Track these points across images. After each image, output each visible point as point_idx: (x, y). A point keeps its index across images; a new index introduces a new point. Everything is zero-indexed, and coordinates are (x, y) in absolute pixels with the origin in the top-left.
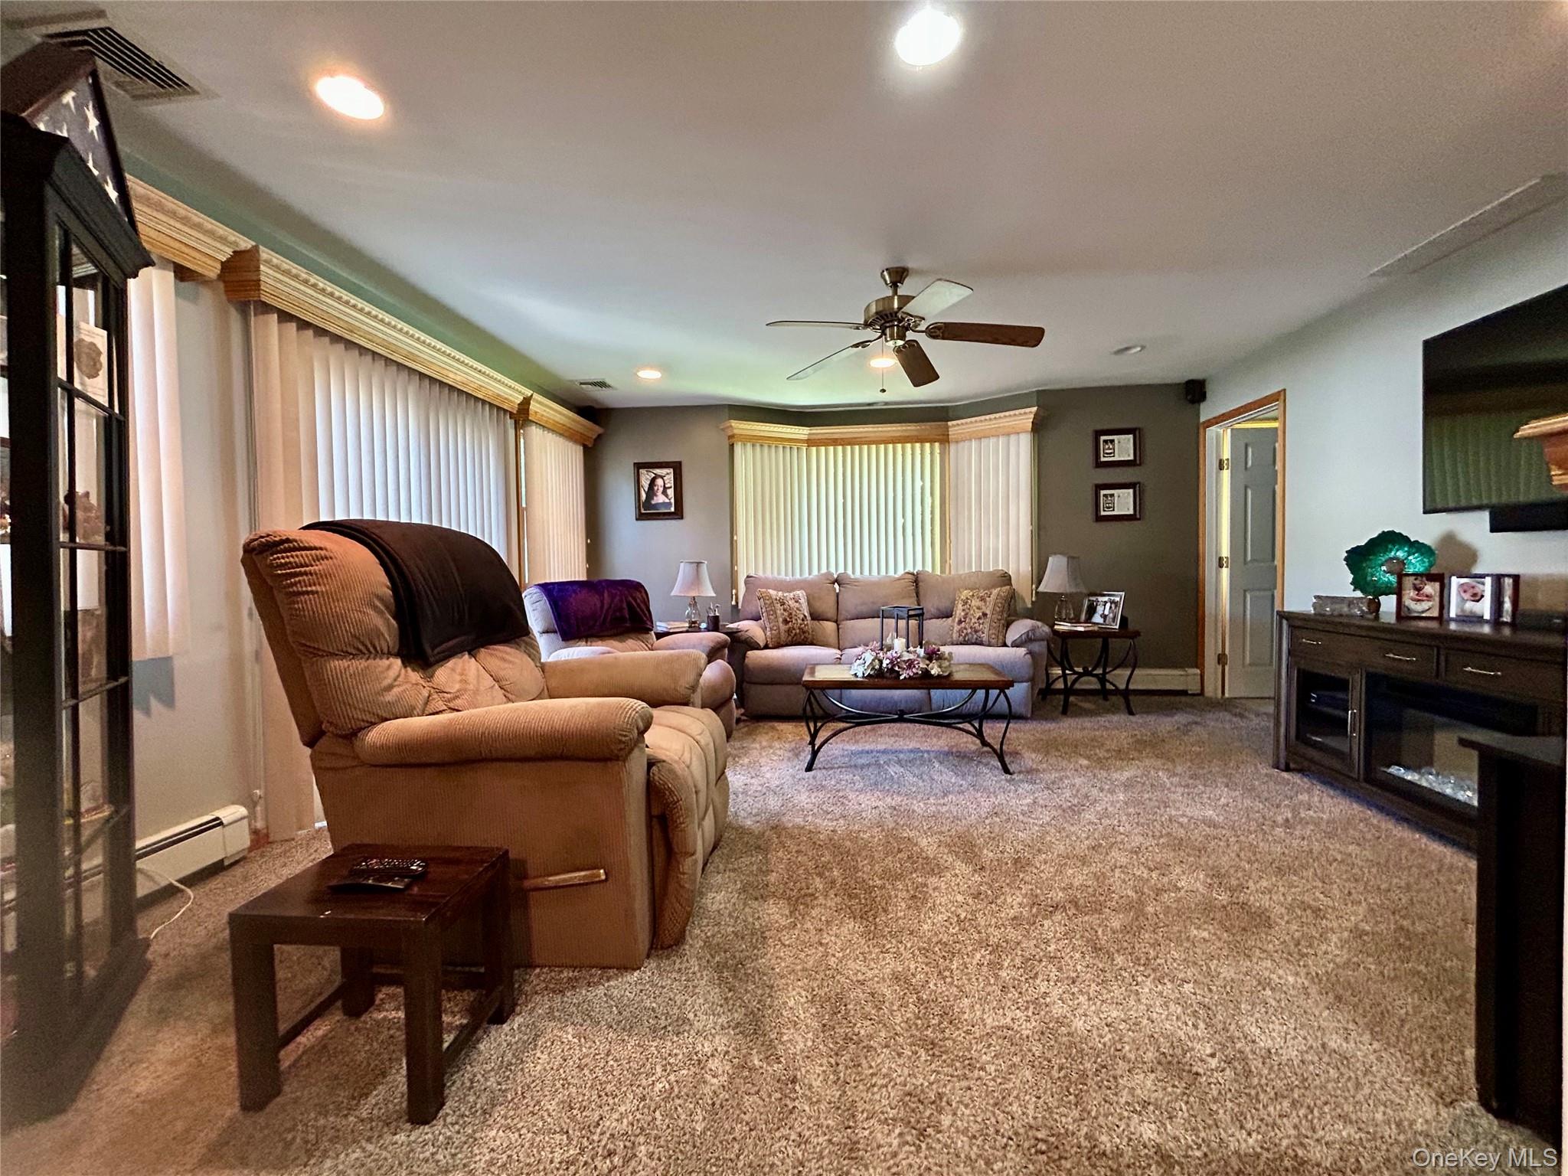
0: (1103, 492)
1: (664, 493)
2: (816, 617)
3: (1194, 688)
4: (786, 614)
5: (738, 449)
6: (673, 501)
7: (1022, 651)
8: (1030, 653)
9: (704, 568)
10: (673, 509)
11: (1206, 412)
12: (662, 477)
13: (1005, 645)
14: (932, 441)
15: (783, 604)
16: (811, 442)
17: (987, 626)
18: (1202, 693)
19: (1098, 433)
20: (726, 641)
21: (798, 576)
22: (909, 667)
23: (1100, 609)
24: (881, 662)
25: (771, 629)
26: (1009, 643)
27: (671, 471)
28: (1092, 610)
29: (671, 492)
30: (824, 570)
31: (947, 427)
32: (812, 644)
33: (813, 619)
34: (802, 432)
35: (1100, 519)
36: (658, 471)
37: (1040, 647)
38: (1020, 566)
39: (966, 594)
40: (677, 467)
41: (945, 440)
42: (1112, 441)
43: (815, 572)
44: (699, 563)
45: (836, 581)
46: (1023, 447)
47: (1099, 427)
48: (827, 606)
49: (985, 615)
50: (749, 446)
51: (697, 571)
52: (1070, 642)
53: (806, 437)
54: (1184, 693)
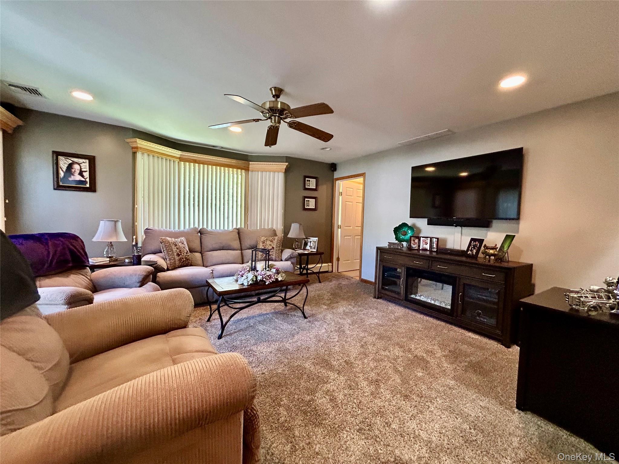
0: (306, 199)
1: (81, 173)
2: (192, 251)
3: (330, 270)
4: (178, 250)
5: (139, 155)
6: (88, 180)
7: (289, 263)
8: (292, 263)
9: (119, 225)
10: (88, 185)
11: (336, 175)
12: (79, 164)
13: (281, 260)
14: (242, 169)
15: (176, 245)
16: (181, 159)
17: (274, 252)
18: (332, 271)
19: (306, 177)
20: (152, 270)
21: (182, 228)
22: (270, 278)
23: (309, 244)
24: (256, 277)
25: (170, 260)
26: (284, 260)
27: (87, 161)
28: (306, 244)
29: (86, 175)
30: (192, 226)
31: (249, 164)
32: (191, 265)
33: (190, 252)
34: (177, 153)
35: (305, 209)
36: (76, 160)
37: (294, 260)
38: (279, 227)
39: (263, 239)
40: (92, 160)
41: (247, 169)
42: (309, 181)
43: (187, 227)
44: (116, 222)
45: (200, 232)
46: (280, 177)
47: (307, 175)
48: (196, 245)
49: (273, 248)
50: (146, 155)
51: (115, 226)
53: (179, 156)
54: (327, 272)
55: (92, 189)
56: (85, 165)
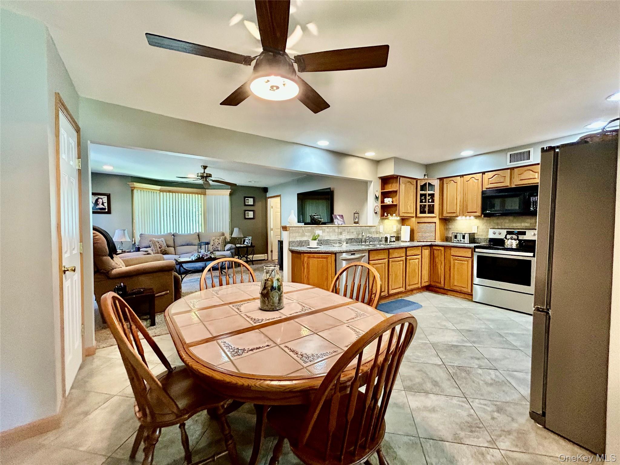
0: (246, 212)
1: (103, 204)
4: (160, 245)
5: (135, 191)
6: (107, 207)
7: (229, 252)
8: (231, 252)
9: (126, 232)
10: (107, 210)
11: (268, 195)
12: (101, 199)
13: (224, 251)
14: (201, 194)
15: (158, 242)
16: (161, 191)
17: (220, 246)
18: (268, 259)
19: (245, 197)
21: (162, 233)
22: (207, 256)
23: (246, 241)
24: (199, 255)
25: (155, 250)
26: (226, 250)
27: (106, 197)
28: (244, 241)
29: (106, 204)
30: (169, 232)
31: (206, 191)
32: (168, 254)
33: (167, 247)
34: (158, 187)
35: (246, 219)
36: (100, 196)
37: (233, 251)
38: (227, 231)
39: (214, 238)
40: (109, 196)
41: (205, 194)
42: (248, 200)
43: (166, 232)
44: (124, 230)
45: (173, 235)
46: (227, 198)
47: (246, 196)
48: (171, 243)
49: (219, 243)
50: (139, 191)
51: (124, 233)
52: (240, 249)
53: (159, 189)
54: (264, 260)
55: (109, 212)
56: (105, 199)
